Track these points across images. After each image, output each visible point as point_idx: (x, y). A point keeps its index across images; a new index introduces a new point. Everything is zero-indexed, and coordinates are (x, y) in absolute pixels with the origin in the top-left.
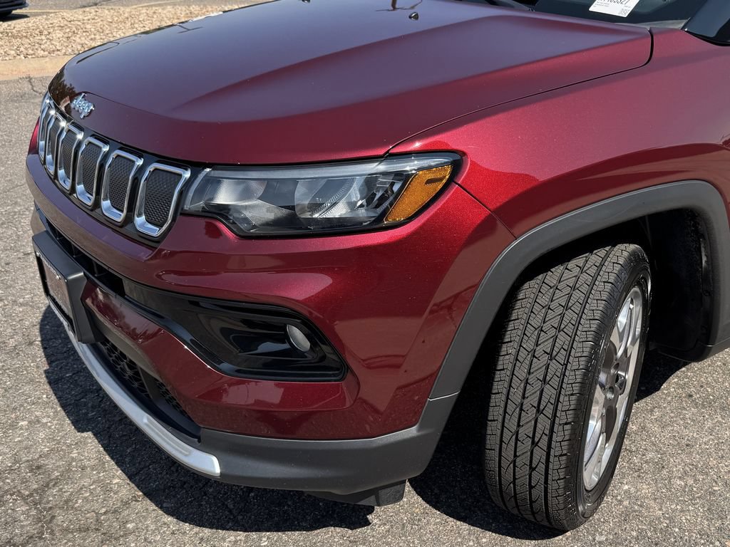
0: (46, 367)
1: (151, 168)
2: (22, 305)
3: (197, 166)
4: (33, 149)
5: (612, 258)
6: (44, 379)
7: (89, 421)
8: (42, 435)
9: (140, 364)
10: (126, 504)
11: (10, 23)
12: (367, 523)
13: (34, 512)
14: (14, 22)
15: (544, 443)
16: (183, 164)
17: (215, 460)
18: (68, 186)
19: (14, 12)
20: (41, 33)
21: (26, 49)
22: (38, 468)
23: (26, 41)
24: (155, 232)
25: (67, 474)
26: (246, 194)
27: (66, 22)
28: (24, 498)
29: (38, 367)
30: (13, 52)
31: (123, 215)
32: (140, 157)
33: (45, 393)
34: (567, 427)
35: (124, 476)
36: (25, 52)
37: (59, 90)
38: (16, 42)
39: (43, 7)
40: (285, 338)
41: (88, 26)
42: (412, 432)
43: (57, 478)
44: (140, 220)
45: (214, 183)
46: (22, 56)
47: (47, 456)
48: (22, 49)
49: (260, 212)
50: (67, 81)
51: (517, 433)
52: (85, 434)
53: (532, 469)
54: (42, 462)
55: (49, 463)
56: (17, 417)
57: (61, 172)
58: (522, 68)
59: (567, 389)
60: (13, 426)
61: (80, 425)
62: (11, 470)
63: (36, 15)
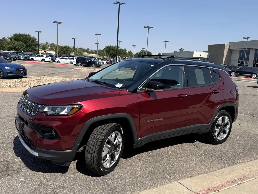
0: (13, 146)
1: (35, 105)
2: (11, 136)
3: (41, 105)
4: (19, 103)
5: (111, 125)
6: (12, 148)
7: (19, 155)
8: (10, 157)
9: (29, 137)
10: (23, 167)
11: (22, 79)
12: (66, 173)
13: (6, 168)
14: (23, 79)
15: (93, 154)
16: (40, 105)
17: (38, 154)
18: (23, 108)
19: (24, 76)
20: (29, 82)
21: (24, 85)
22: (8, 161)
23: (24, 83)
24: (34, 115)
25: (13, 163)
26: (49, 109)
27: (35, 80)
28: (4, 166)
29: (12, 146)
30: (21, 86)
31: (30, 112)
32: (34, 103)
33: (12, 150)
34: (97, 151)
35: (24, 164)
36: (24, 86)
37: (25, 93)
38: (22, 84)
39: (31, 75)
40: (52, 132)
41: (40, 81)
42: (71, 151)
43: (11, 163)
44: (32, 113)
45: (44, 108)
46: (23, 87)
47: (10, 160)
48: (23, 85)
49: (50, 112)
50: (27, 92)
51: (89, 152)
52: (18, 157)
53: (91, 159)
54: (9, 161)
55: (10, 161)
56: (6, 154)
57: (22, 106)
58: (103, 93)
59: (98, 145)
60: (5, 155)
61: (17, 156)
62: (3, 161)
63: (29, 77)
